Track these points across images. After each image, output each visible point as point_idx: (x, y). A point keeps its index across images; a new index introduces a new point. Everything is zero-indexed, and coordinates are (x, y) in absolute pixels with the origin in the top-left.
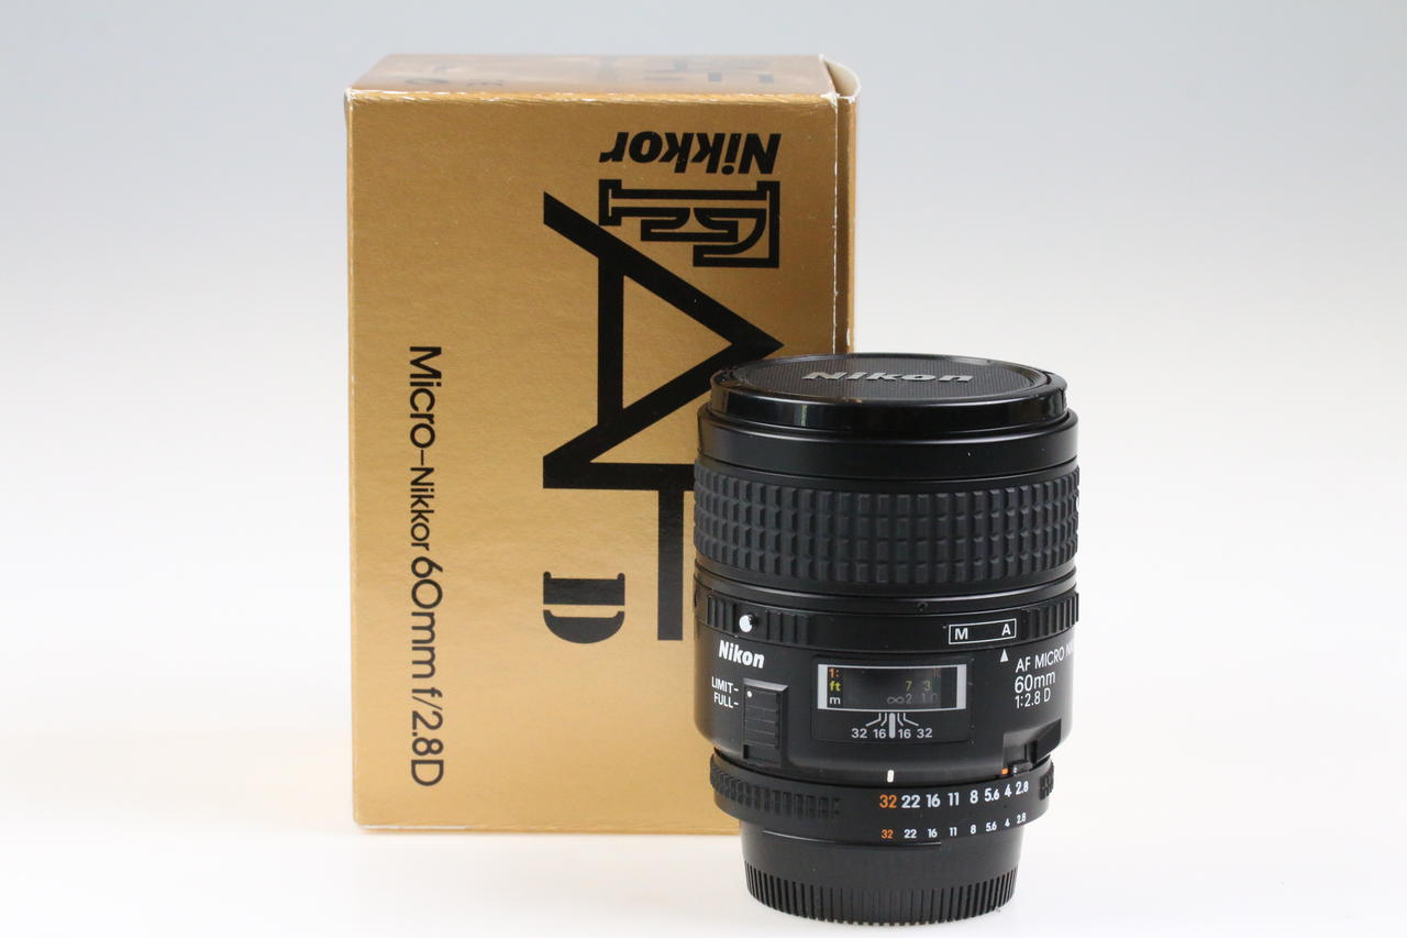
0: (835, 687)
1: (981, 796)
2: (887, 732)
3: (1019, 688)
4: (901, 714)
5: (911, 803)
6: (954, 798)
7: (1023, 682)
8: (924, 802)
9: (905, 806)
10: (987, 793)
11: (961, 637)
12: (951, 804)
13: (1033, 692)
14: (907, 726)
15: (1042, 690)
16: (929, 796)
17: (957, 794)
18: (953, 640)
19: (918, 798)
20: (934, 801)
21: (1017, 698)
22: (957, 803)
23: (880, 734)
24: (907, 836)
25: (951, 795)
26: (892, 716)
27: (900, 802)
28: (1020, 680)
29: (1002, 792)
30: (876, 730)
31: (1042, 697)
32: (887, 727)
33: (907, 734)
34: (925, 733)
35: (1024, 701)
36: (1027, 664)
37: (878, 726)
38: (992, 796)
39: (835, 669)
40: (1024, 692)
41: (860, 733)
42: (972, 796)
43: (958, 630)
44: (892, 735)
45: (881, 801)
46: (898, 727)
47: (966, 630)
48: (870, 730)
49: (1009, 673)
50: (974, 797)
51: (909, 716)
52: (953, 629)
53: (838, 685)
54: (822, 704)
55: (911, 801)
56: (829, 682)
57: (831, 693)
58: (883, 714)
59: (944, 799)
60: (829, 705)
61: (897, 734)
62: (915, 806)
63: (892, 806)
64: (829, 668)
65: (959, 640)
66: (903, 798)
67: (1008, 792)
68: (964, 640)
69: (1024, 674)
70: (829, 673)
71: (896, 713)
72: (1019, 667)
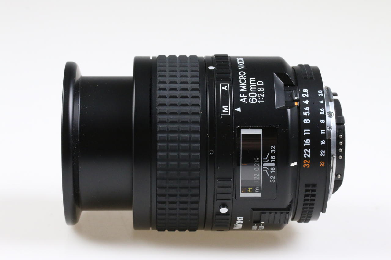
0: (251, 190)
1: (306, 117)
2: (272, 167)
3: (254, 101)
4: (263, 160)
5: (308, 153)
6: (307, 132)
7: (252, 98)
8: (307, 147)
9: (309, 156)
10: (306, 114)
11: (227, 109)
12: (309, 133)
13: (257, 92)
14: (269, 158)
15: (257, 87)
16: (305, 144)
17: (305, 130)
18: (228, 113)
19: (306, 150)
20: (307, 142)
21: (259, 101)
22: (309, 130)
23: (273, 170)
24: (324, 155)
25: (305, 133)
26: (264, 165)
27: (307, 158)
28: (251, 100)
29: (306, 105)
30: (271, 172)
31: (260, 86)
32: (269, 167)
33: (273, 158)
34: (273, 149)
35: (261, 97)
36: (243, 96)
37: (269, 171)
38: (307, 112)
39: (242, 190)
40: (257, 98)
41: (272, 179)
42: (307, 122)
43: (223, 111)
44: (273, 164)
45: (306, 167)
46: (270, 162)
47: (223, 107)
48: (270, 174)
49: (246, 107)
50: (307, 121)
51: (264, 157)
52: (223, 113)
53: (249, 189)
54: (259, 195)
55: (307, 154)
56: (249, 192)
57: (254, 191)
58: (263, 169)
59: (307, 137)
60: (259, 192)
61: (273, 162)
62: (309, 151)
63: (309, 162)
64: (242, 192)
65: (228, 110)
66: (305, 157)
67: (306, 102)
68: (228, 108)
69: (248, 98)
70: (244, 192)
71: (263, 163)
72: (244, 101)
